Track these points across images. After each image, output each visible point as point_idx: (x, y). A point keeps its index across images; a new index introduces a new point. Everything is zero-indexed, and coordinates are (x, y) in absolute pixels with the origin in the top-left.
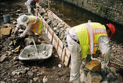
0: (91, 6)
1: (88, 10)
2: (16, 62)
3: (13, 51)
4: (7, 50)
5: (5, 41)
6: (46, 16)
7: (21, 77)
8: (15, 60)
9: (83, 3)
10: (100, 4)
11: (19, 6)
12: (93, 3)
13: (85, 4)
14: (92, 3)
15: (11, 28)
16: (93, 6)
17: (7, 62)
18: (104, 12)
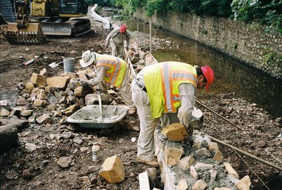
0: (252, 52)
1: (247, 61)
2: (63, 126)
3: (62, 111)
4: (54, 108)
5: (54, 94)
6: (143, 64)
7: (62, 142)
8: (62, 124)
9: (236, 47)
10: (271, 49)
11: (99, 46)
12: (258, 47)
13: (241, 49)
14: (255, 46)
15: (68, 78)
16: (257, 54)
17: (48, 125)
18: (279, 66)
